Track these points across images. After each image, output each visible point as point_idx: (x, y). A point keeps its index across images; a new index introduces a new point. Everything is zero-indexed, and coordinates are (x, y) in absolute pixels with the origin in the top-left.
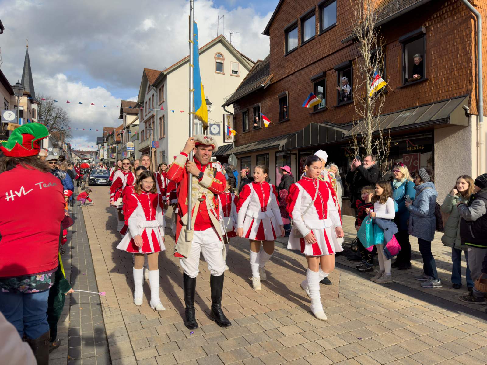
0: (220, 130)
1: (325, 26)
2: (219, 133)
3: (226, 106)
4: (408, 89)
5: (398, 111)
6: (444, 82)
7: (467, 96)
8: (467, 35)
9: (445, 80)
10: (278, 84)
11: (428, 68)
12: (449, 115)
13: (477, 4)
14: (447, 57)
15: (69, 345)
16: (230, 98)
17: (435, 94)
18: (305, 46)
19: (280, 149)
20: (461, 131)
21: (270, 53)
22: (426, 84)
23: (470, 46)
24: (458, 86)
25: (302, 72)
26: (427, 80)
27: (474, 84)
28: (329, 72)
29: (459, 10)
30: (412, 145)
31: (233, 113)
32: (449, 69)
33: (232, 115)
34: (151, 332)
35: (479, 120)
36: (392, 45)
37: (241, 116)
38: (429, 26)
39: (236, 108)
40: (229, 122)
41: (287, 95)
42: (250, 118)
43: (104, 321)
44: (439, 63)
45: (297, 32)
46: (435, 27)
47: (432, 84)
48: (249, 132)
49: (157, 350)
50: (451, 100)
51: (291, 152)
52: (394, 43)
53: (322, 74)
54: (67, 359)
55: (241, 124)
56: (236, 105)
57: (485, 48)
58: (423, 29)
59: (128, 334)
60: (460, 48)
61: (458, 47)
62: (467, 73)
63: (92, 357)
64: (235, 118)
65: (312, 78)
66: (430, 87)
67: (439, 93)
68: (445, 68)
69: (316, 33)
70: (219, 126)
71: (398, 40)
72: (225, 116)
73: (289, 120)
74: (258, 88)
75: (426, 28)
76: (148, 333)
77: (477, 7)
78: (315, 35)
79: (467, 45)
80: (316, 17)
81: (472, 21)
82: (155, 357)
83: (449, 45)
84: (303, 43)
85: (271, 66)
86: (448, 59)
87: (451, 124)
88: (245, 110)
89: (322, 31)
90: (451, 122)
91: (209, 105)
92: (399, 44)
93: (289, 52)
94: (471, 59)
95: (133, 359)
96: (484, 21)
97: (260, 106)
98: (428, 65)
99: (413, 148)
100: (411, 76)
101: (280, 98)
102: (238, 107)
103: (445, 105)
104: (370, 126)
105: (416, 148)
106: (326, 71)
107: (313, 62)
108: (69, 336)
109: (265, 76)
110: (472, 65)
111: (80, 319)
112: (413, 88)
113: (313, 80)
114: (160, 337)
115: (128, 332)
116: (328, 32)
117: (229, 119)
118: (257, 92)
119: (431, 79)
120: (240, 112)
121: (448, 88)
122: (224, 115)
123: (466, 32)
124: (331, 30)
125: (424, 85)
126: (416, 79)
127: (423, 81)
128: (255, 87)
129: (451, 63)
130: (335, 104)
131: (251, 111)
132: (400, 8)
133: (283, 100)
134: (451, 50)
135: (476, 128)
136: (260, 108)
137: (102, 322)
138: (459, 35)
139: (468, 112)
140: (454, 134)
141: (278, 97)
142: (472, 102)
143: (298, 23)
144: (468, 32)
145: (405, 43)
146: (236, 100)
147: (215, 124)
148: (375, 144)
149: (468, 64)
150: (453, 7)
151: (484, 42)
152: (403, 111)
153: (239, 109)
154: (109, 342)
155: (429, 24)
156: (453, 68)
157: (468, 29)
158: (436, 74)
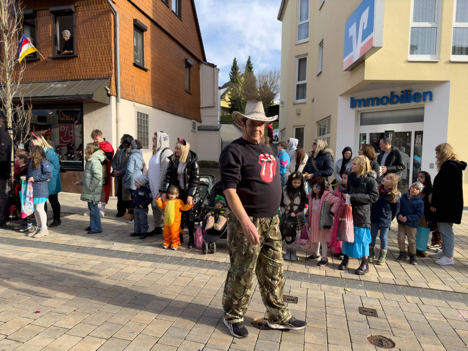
4: (59, 61)
5: (50, 81)
6: (91, 62)
7: (108, 79)
8: (108, 25)
9: (92, 61)
11: (77, 45)
12: (93, 93)
13: (116, 2)
14: (92, 40)
17: (84, 72)
20: (104, 108)
22: (75, 60)
23: (111, 36)
24: (102, 68)
26: (77, 56)
27: (113, 70)
29: (102, 1)
30: (64, 115)
32: (95, 52)
35: (117, 101)
36: (43, 12)
38: (77, 6)
44: (87, 44)
46: (83, 9)
47: (81, 61)
50: (96, 80)
52: (46, 12)
57: (122, 42)
58: (72, 7)
61: (102, 35)
62: (108, 59)
66: (79, 64)
67: (86, 71)
68: (91, 50)
71: (49, 9)
75: (75, 7)
77: (116, 5)
79: (109, 35)
81: (112, 15)
83: (95, 30)
86: (94, 43)
87: (95, 101)
90: (95, 99)
92: (51, 14)
94: (111, 48)
96: (122, 19)
98: (77, 44)
99: (65, 119)
103: (91, 84)
104: (9, 90)
105: (68, 119)
110: (112, 53)
112: (64, 61)
119: (80, 56)
121: (94, 69)
123: (107, 23)
126: (67, 54)
129: (96, 47)
134: (96, 35)
135: (115, 107)
138: (102, 24)
139: (109, 92)
140: (99, 109)
142: (112, 85)
144: (109, 24)
145: (57, 14)
148: (16, 110)
149: (109, 51)
151: (121, 36)
152: (55, 82)
155: (77, 4)
156: (98, 52)
157: (109, 21)
158: (84, 53)
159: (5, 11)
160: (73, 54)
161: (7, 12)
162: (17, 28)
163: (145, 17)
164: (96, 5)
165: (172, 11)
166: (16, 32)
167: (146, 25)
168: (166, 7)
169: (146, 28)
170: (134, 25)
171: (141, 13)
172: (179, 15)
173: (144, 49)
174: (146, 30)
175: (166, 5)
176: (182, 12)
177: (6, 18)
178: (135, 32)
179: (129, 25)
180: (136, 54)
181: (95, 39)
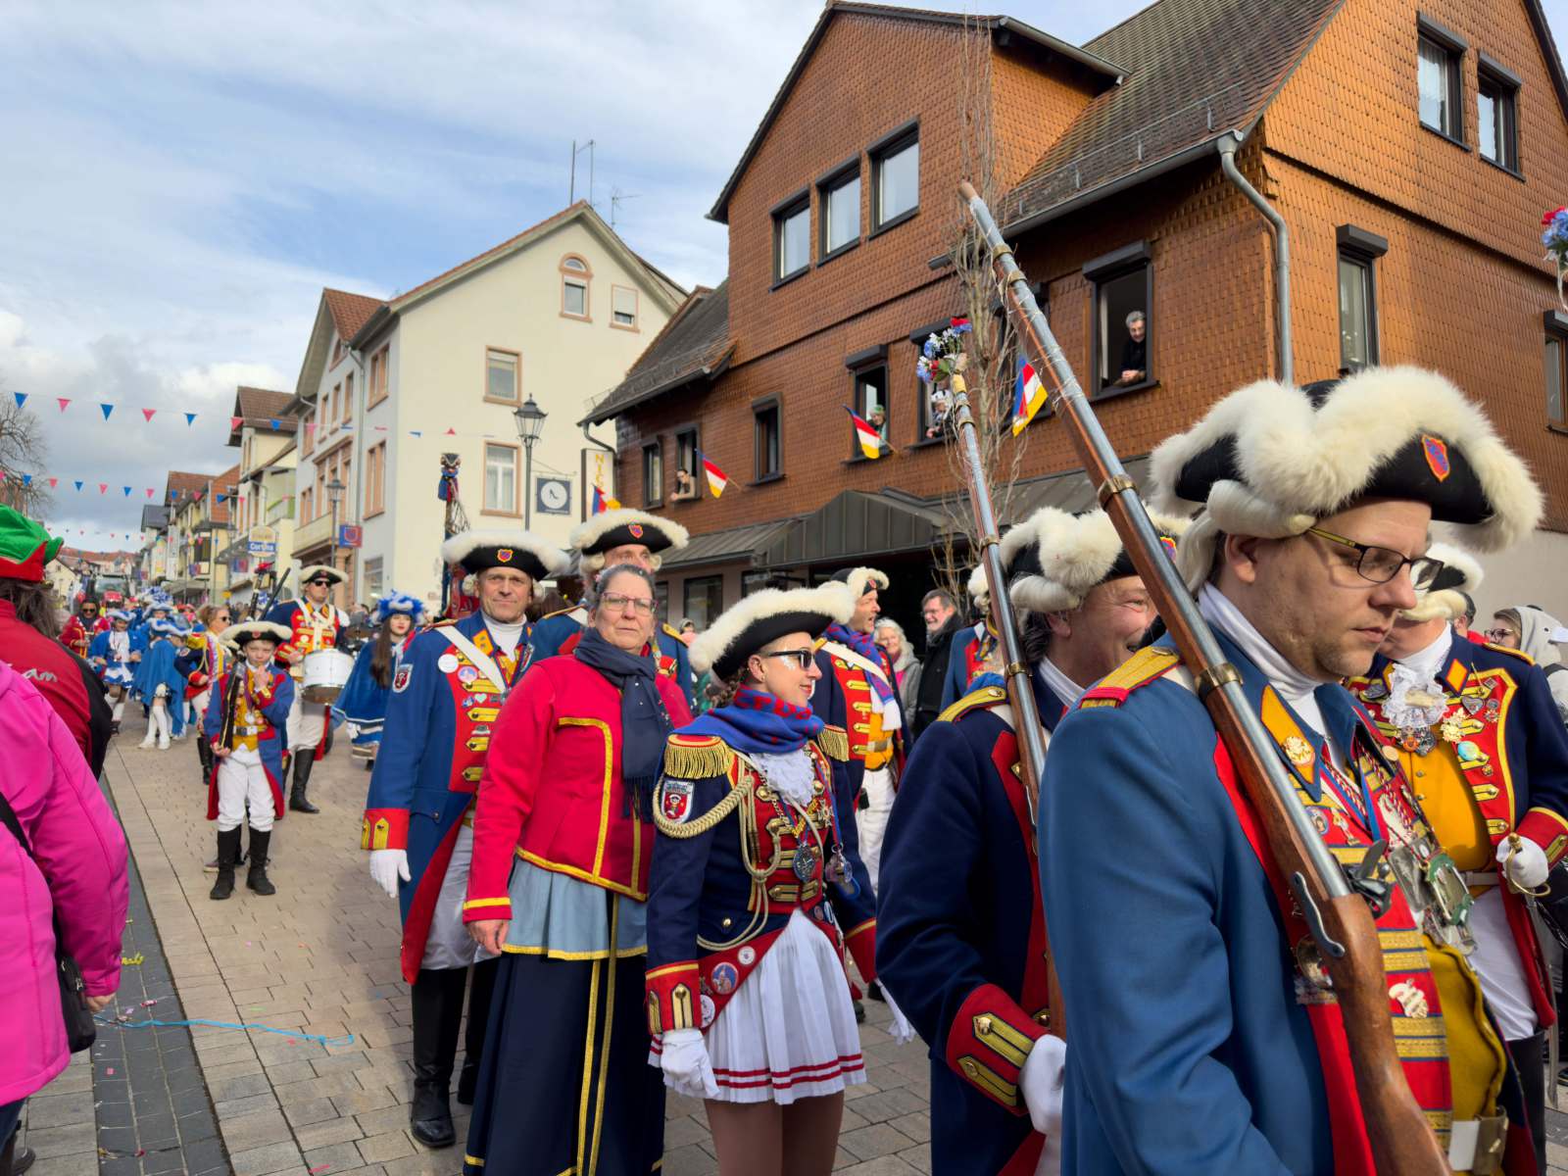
0: (569, 498)
1: (887, 212)
2: (566, 509)
3: (592, 425)
4: (1106, 408)
6: (1199, 394)
8: (1252, 272)
9: (1202, 389)
10: (753, 370)
11: (1159, 352)
13: (1276, 194)
14: (1204, 325)
15: (99, 1121)
16: (606, 402)
17: (1177, 426)
18: (829, 265)
19: (754, 564)
21: (729, 279)
22: (1153, 398)
23: (1262, 302)
25: (822, 339)
26: (1157, 386)
28: (899, 346)
29: (1232, 204)
31: (614, 447)
32: (1212, 361)
33: (610, 454)
34: (341, 1084)
36: (1066, 281)
37: (639, 457)
38: (1158, 239)
39: (624, 431)
40: (603, 476)
41: (779, 401)
42: (666, 464)
43: (197, 1063)
44: (1188, 341)
45: (809, 224)
46: (1175, 244)
47: (1168, 396)
48: (663, 506)
49: (359, 1126)
51: (790, 575)
52: (1072, 279)
53: (877, 351)
54: (96, 1155)
55: (639, 482)
56: (623, 423)
57: (1300, 309)
58: (1144, 247)
59: (273, 1091)
60: (1238, 305)
61: (1232, 303)
63: (170, 1149)
64: (618, 463)
65: (850, 362)
66: (1164, 407)
68: (1201, 355)
69: (863, 230)
70: (566, 485)
71: (1080, 270)
72: (588, 453)
73: (782, 479)
74: (691, 378)
75: (1153, 243)
76: (332, 1087)
77: (1278, 200)
78: (856, 234)
79: (1255, 300)
80: (862, 184)
81: (1266, 239)
82: (354, 1141)
83: (1211, 294)
84: (826, 259)
85: (732, 314)
86: (1208, 334)
88: (652, 440)
89: (880, 227)
91: (537, 420)
92: (1085, 282)
93: (786, 277)
94: (1264, 339)
95: (292, 1149)
96: (1297, 239)
97: (698, 430)
98: (1158, 347)
100: (1115, 371)
101: (759, 410)
102: (630, 428)
106: (888, 345)
107: (851, 314)
108: (96, 1100)
109: (712, 341)
110: (1266, 353)
111: (124, 1059)
112: (1120, 406)
113: (853, 367)
114: (366, 1093)
115: (272, 1086)
116: (894, 231)
117: (600, 467)
118: (688, 387)
119: (1166, 384)
120: (637, 443)
122: (584, 452)
123: (1251, 263)
124: (904, 226)
125: (1149, 398)
126: (1132, 383)
127: (1143, 388)
128: (684, 374)
130: (913, 441)
131: (671, 447)
132: (1084, 185)
133: (768, 418)
134: (1216, 309)
136: (698, 437)
137: (193, 1063)
138: (1233, 270)
141: (754, 408)
143: (811, 197)
144: (1256, 266)
145: (1099, 278)
146: (621, 409)
147: (554, 480)
149: (1256, 349)
150: (1218, 194)
151: (1296, 293)
153: (631, 436)
154: (218, 1111)
155: (1160, 233)
156: (1221, 359)
157: (1256, 257)
158: (1179, 372)
159: (983, 309)
160: (1144, 380)
161: (987, 312)
162: (1009, 347)
163: (1378, 208)
164: (1216, 221)
165: (1483, 160)
166: (1006, 359)
167: (1382, 235)
168: (1457, 152)
169: (1383, 246)
170: (1339, 245)
171: (1362, 201)
172: (1511, 163)
173: (1378, 314)
174: (1382, 252)
175: (1458, 146)
176: (1524, 149)
177: (985, 329)
178: (1345, 266)
179: (1321, 252)
180: (1349, 338)
181: (1214, 322)
